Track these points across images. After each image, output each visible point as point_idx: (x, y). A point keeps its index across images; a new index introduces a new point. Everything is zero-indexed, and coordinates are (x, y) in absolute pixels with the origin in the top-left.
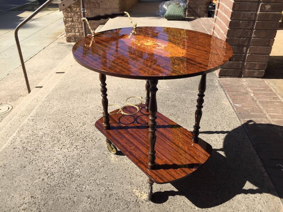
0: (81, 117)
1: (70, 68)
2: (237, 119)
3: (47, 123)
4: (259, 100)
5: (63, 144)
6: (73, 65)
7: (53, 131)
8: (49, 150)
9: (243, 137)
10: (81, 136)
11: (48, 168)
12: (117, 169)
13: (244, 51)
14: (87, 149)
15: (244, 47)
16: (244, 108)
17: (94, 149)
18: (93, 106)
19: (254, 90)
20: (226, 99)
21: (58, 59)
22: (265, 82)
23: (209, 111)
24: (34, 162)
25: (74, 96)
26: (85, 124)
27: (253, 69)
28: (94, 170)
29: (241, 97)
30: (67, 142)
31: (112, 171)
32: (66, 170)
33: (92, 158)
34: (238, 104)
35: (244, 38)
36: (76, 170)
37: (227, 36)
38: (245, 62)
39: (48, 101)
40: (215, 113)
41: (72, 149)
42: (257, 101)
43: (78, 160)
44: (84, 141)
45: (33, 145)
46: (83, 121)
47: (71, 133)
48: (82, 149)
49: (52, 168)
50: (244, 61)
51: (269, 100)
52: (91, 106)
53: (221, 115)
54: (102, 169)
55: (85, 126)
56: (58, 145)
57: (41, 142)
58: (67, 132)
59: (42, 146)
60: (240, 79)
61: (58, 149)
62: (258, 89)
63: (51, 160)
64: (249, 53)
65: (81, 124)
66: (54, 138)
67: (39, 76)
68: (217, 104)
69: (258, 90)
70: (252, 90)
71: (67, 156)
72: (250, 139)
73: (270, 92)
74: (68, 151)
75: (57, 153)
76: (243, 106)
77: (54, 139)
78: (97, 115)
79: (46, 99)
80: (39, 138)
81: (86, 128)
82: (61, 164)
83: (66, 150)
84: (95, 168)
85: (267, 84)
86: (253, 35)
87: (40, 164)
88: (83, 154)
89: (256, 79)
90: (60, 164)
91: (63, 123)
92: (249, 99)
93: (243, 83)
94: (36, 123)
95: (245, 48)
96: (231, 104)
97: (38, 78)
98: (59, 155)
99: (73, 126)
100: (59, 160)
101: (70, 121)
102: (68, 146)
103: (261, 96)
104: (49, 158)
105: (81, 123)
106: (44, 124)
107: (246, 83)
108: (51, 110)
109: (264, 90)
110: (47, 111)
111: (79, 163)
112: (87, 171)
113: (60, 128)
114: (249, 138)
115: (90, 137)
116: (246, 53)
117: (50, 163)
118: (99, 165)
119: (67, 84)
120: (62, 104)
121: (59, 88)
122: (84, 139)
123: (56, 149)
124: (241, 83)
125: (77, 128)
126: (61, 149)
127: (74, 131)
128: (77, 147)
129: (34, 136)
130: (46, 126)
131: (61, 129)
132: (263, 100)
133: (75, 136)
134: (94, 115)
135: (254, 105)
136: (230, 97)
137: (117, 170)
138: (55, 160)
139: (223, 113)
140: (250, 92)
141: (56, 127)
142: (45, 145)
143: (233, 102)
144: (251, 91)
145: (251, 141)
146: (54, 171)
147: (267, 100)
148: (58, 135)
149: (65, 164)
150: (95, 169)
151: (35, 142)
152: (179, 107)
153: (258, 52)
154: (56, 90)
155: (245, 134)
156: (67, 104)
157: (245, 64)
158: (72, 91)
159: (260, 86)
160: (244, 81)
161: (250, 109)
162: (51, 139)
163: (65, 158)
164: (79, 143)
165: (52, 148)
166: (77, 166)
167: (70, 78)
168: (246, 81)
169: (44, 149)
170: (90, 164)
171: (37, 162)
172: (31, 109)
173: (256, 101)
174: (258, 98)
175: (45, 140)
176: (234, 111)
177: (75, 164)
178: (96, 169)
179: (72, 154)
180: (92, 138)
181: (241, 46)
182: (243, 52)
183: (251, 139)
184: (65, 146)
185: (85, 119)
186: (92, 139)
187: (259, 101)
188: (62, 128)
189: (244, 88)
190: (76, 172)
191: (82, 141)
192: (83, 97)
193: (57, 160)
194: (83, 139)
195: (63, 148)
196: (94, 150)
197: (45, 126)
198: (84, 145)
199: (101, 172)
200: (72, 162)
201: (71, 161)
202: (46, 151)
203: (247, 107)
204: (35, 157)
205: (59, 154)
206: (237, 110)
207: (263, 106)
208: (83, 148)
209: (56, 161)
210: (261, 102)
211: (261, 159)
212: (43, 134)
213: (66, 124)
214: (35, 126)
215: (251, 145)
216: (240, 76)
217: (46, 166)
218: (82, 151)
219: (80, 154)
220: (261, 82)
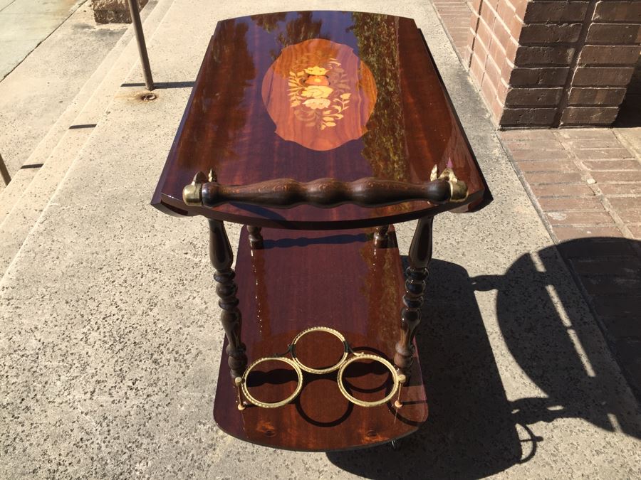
0: (142, 280)
1: (104, 118)
2: (560, 260)
3: (49, 307)
4: (609, 196)
5: (95, 379)
6: (112, 111)
7: (67, 333)
8: (58, 400)
9: (581, 320)
10: (145, 346)
11: (60, 464)
12: (253, 453)
13: (569, 60)
14: (163, 389)
15: (568, 47)
16: (575, 225)
17: (185, 387)
18: (174, 242)
19: (595, 165)
20: (523, 198)
21: (76, 74)
22: (620, 137)
23: (483, 240)
24: (17, 446)
25: (121, 212)
26: (156, 304)
27: (588, 106)
28: (189, 462)
29: (564, 190)
30: (108, 369)
31: (239, 461)
32: (109, 467)
33: (179, 421)
34: (556, 211)
35: (570, 23)
36: (137, 465)
37: (525, 20)
38: (570, 87)
39: (48, 232)
40: (500, 245)
41: (121, 393)
42: (606, 200)
43: (141, 431)
44: (155, 362)
45: (13, 387)
46: (148, 296)
47: (118, 339)
48: (150, 390)
49: (70, 464)
50: (566, 86)
51: (634, 196)
52: (168, 242)
53: (517, 250)
54: (210, 455)
55: (156, 310)
56: (84, 382)
57: (36, 374)
58: (107, 334)
59: (37, 389)
60: (554, 132)
61: (84, 397)
62: (604, 163)
63: (67, 434)
64: (580, 65)
65: (144, 306)
66: (69, 359)
67: (30, 127)
68: (502, 215)
69: (603, 165)
70: (589, 167)
71: (110, 418)
72: (598, 324)
73: (635, 170)
74: (112, 399)
75: (80, 409)
76: (571, 219)
77: (71, 362)
78: (187, 272)
79: (42, 227)
80: (28, 362)
81: (158, 317)
82: (95, 446)
83: (105, 399)
84: (190, 454)
85: (624, 143)
86: (595, 16)
87: (35, 452)
88: (155, 409)
89: (594, 129)
90: (92, 446)
91: (93, 305)
92: (583, 196)
93: (564, 145)
94: (18, 310)
95: (571, 52)
96: (538, 212)
97: (29, 132)
98: (88, 417)
99: (122, 313)
100: (87, 433)
101: (112, 298)
102: (110, 383)
103: (614, 183)
104: (59, 430)
105: (144, 301)
106: (40, 312)
107: (571, 143)
108: (57, 262)
109: (619, 165)
110: (48, 266)
111: (145, 441)
112: (169, 468)
113: (85, 323)
114: (596, 319)
115: (171, 346)
116: (573, 64)
117: (64, 446)
118: (200, 441)
119: (99, 174)
120: (87, 242)
121: (78, 188)
122: (155, 356)
123: (77, 394)
124: (557, 145)
125: (134, 319)
126: (92, 393)
127: (126, 331)
128: (135, 386)
129: (14, 356)
130: (47, 317)
131: (88, 327)
132: (619, 196)
133: (129, 349)
134: (178, 273)
135: (599, 213)
136: (535, 190)
137: (251, 457)
138: (77, 435)
139: (522, 243)
140: (585, 171)
141: (75, 321)
142: (46, 383)
143: (543, 206)
144: (585, 167)
145: (602, 331)
146: (76, 472)
147: (630, 195)
148: (82, 349)
149: (107, 446)
150: (190, 458)
151: (17, 376)
152: (403, 231)
153: (604, 60)
154: (69, 194)
155: (584, 310)
156: (101, 240)
157: (569, 93)
158: (113, 196)
159: (608, 151)
160: (567, 138)
161: (589, 226)
162: (61, 364)
163: (104, 424)
164: (141, 371)
165: (66, 393)
166: (141, 451)
167: (105, 154)
168: (571, 138)
169: (44, 398)
170: (175, 440)
171: (27, 444)
172: (9, 246)
173: (600, 200)
174: (606, 191)
175: (46, 366)
176: (548, 236)
177: (134, 446)
178: (193, 456)
179: (123, 411)
180: (176, 349)
181: (559, 46)
182: (566, 61)
183: (602, 323)
184: (103, 385)
185: (153, 289)
186: (177, 353)
187: (611, 200)
188: (93, 323)
189: (569, 162)
190: (138, 473)
191: (148, 364)
192: (144, 214)
193: (83, 435)
194: (152, 355)
195: (96, 390)
196: (184, 392)
197: (43, 320)
198: (155, 377)
199: (209, 466)
200: (125, 438)
201: (122, 434)
202: (50, 405)
203: (580, 220)
204: (20, 429)
205: (86, 414)
206: (556, 232)
207: (621, 216)
208: (152, 385)
209: (78, 439)
210: (616, 203)
211: (634, 389)
212: (40, 345)
213: (102, 308)
214: (16, 320)
215: (604, 344)
216: (554, 125)
217: (52, 457)
218: (152, 398)
219: (147, 407)
220: (609, 137)
